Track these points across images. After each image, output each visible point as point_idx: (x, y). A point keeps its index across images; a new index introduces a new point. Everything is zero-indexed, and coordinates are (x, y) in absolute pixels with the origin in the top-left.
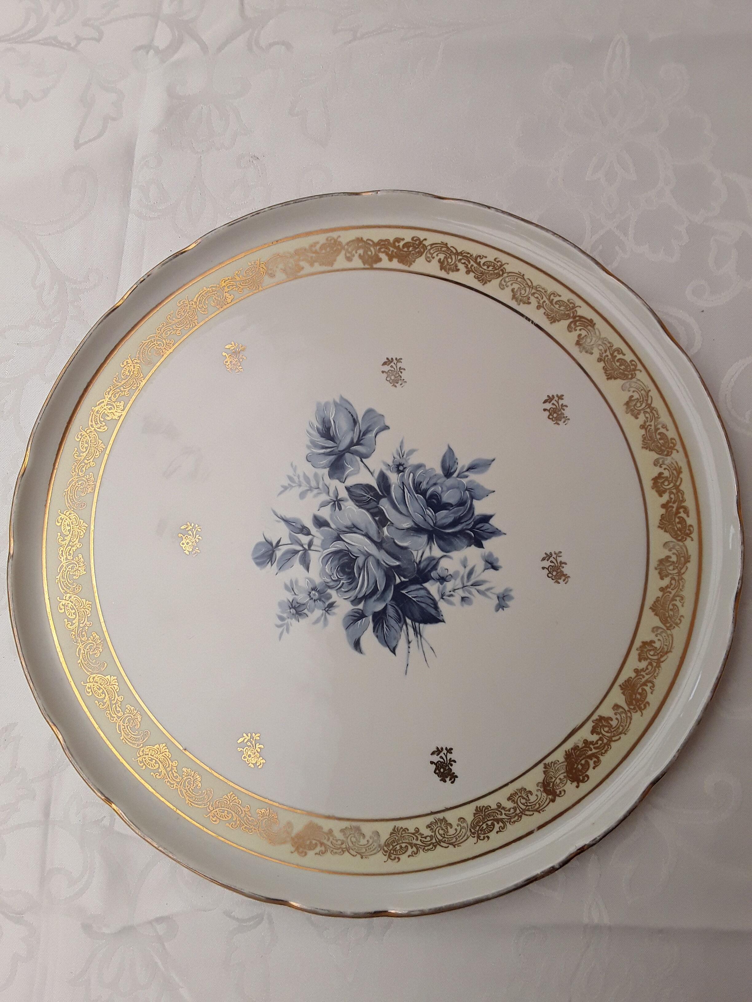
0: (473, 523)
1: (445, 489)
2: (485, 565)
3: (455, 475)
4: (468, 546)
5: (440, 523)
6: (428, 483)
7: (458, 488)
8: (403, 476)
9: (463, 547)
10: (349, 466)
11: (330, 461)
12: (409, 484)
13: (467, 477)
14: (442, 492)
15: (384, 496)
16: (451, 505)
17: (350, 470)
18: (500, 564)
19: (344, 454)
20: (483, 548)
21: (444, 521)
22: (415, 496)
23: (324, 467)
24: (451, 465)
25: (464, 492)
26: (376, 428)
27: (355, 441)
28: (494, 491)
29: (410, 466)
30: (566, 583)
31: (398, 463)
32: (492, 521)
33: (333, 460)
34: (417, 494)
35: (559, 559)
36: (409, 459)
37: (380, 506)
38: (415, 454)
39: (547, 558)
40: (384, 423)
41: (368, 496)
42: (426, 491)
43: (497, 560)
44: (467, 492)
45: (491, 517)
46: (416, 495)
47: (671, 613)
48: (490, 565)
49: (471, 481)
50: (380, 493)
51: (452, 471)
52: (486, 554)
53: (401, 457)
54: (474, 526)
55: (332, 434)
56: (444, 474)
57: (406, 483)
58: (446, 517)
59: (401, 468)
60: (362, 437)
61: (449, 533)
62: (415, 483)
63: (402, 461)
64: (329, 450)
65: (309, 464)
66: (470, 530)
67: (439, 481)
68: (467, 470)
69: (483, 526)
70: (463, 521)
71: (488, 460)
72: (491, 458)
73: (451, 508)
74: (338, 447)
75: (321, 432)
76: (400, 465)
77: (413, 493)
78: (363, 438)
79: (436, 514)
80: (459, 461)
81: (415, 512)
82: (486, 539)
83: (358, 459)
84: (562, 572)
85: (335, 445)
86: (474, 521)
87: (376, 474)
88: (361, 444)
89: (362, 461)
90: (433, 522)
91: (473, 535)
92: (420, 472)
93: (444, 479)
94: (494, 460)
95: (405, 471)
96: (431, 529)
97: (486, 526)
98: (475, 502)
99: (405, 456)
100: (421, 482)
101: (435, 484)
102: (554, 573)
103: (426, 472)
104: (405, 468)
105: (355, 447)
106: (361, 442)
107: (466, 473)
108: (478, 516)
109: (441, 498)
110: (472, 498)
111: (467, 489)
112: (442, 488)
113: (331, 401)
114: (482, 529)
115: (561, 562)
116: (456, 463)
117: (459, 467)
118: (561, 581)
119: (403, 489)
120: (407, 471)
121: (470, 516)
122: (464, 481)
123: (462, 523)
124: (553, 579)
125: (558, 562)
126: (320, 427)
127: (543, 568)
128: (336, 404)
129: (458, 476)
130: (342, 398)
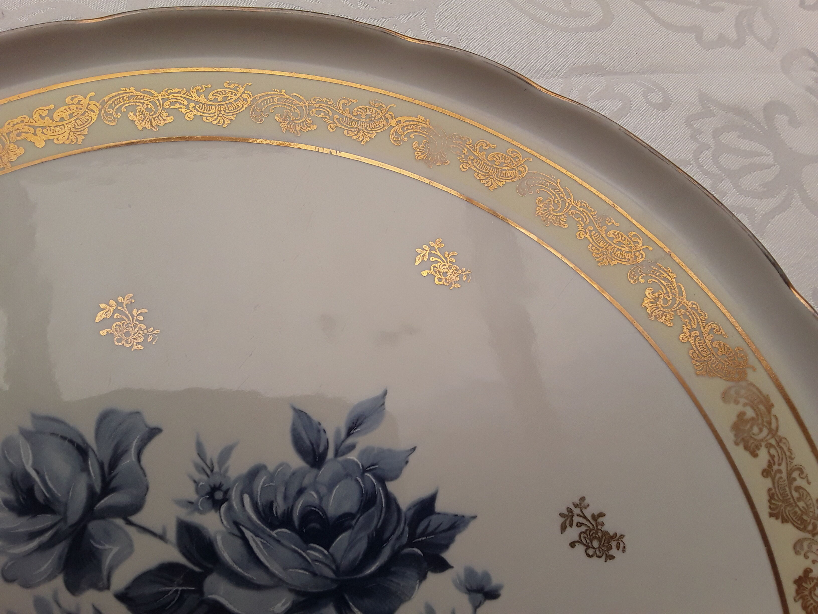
0: (407, 529)
1: (323, 490)
2: (472, 601)
3: (331, 454)
4: (421, 582)
5: (345, 564)
6: (285, 497)
7: (348, 475)
8: (230, 508)
9: (413, 588)
10: (107, 547)
11: (60, 558)
12: (250, 519)
13: (352, 447)
14: (321, 499)
15: (207, 572)
16: (348, 516)
17: (111, 555)
18: (495, 581)
19: (85, 527)
20: (452, 567)
21: (351, 556)
22: (270, 536)
23: (51, 577)
24: (313, 441)
25: (362, 476)
26: (132, 443)
27: (98, 488)
28: (414, 449)
29: (235, 481)
30: (624, 551)
31: (208, 489)
32: (439, 506)
33: (66, 550)
34: (273, 529)
35: (588, 513)
36: (226, 471)
37: (210, 596)
38: (234, 455)
39: (568, 522)
40: (146, 426)
41: (174, 589)
42: (289, 513)
43: (487, 576)
44: (368, 474)
45: (432, 499)
46: (273, 533)
47: (801, 504)
48: (480, 596)
49: (363, 453)
50: (196, 569)
51: (321, 448)
52: (463, 578)
53: (208, 471)
54: (412, 535)
55: (41, 499)
56: (307, 462)
57: (241, 519)
58: (351, 544)
59: (219, 495)
60: (110, 473)
61: (373, 575)
62: (261, 509)
63: (216, 480)
64: (47, 535)
65: (15, 589)
66: (410, 544)
67: (306, 482)
68: (349, 434)
69: (428, 525)
70: (387, 535)
71: (376, 399)
72: (379, 392)
73: (353, 522)
74: (64, 519)
75: (16, 504)
76: (214, 489)
77: (264, 531)
78: (113, 474)
79: (331, 550)
80: (324, 425)
81: (285, 569)
82: (446, 547)
83: (120, 522)
84: (605, 533)
85: (56, 518)
86: (407, 522)
87: (172, 534)
88: (114, 490)
89: (130, 523)
90: (332, 569)
91: (419, 552)
92: (261, 481)
93: (315, 471)
94: (385, 393)
95: (231, 496)
96: (335, 586)
97: (434, 521)
98: (391, 486)
99: (216, 469)
100: (271, 504)
101: (301, 491)
102: (596, 544)
103: (272, 477)
104: (226, 492)
105: (102, 501)
106: (114, 484)
107: (350, 440)
108: (409, 509)
109: (324, 513)
110: (382, 481)
111: (365, 470)
112: (318, 492)
113: (16, 433)
114: (430, 529)
115: (593, 516)
116: (322, 432)
117: (331, 435)
118: (613, 552)
119: (239, 534)
120: (234, 495)
121: (395, 518)
122: (353, 456)
123: (388, 540)
124: (599, 557)
125: (589, 518)
126: (10, 496)
127: (572, 545)
128: (26, 434)
129: (337, 454)
130: (35, 417)
